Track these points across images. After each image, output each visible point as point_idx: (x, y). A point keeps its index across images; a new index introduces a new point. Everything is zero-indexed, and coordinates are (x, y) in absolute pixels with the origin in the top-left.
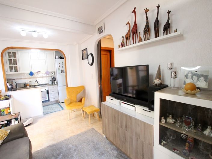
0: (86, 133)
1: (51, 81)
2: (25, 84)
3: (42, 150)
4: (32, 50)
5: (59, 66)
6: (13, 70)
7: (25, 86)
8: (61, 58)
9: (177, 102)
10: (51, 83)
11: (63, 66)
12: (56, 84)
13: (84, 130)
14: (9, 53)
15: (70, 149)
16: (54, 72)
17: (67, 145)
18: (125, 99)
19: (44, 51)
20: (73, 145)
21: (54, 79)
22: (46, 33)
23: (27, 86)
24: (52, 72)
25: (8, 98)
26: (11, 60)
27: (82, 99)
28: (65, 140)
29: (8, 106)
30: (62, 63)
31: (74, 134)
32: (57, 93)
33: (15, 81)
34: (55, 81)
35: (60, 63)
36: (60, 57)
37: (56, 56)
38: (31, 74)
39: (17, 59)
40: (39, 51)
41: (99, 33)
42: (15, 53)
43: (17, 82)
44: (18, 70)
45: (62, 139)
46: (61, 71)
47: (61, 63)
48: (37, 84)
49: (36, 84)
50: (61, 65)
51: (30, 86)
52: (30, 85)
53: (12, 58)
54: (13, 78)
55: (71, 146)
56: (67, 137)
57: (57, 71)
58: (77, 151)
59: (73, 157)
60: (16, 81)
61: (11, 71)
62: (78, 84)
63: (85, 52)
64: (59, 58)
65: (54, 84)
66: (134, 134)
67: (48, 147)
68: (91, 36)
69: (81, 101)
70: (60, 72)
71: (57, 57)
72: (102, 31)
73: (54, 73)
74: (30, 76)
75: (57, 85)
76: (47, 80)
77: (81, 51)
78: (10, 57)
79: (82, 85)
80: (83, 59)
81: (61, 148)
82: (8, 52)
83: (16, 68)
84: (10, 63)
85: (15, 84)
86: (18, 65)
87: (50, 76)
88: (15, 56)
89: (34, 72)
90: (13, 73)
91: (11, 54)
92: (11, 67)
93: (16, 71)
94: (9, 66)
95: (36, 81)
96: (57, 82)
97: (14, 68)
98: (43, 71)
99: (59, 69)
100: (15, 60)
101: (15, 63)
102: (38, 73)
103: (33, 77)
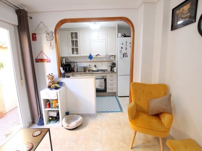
1: (110, 67)
2: (84, 69)
5: (122, 48)
6: (75, 53)
8: (125, 36)
10: (109, 69)
11: (126, 48)
16: (115, 56)
21: (114, 65)
23: (86, 70)
24: (112, 56)
30: (125, 42)
32: (116, 84)
33: (77, 64)
34: (115, 68)
35: (122, 44)
36: (123, 35)
37: (119, 34)
38: (90, 57)
39: (78, 40)
42: (77, 33)
43: (78, 66)
44: (79, 52)
46: (124, 54)
47: (125, 44)
49: (95, 69)
50: (124, 47)
51: (89, 71)
52: (89, 69)
53: (74, 39)
54: (76, 61)
57: (119, 54)
61: (73, 53)
64: (121, 37)
65: (114, 71)
70: (122, 56)
71: (120, 35)
73: (114, 58)
74: (89, 60)
75: (117, 73)
76: (105, 66)
77: (171, 12)
78: (72, 38)
80: (172, 29)
82: (71, 33)
83: (77, 50)
84: (73, 44)
85: (76, 67)
86: (79, 47)
87: (110, 61)
88: (76, 37)
89: (94, 55)
90: (75, 55)
91: (74, 35)
92: (73, 49)
93: (77, 54)
94: (71, 47)
95: (95, 66)
96: (117, 70)
97: (75, 50)
98: (103, 54)
99: (121, 51)
100: (76, 41)
101: (77, 45)
102: (98, 56)
103: (92, 60)
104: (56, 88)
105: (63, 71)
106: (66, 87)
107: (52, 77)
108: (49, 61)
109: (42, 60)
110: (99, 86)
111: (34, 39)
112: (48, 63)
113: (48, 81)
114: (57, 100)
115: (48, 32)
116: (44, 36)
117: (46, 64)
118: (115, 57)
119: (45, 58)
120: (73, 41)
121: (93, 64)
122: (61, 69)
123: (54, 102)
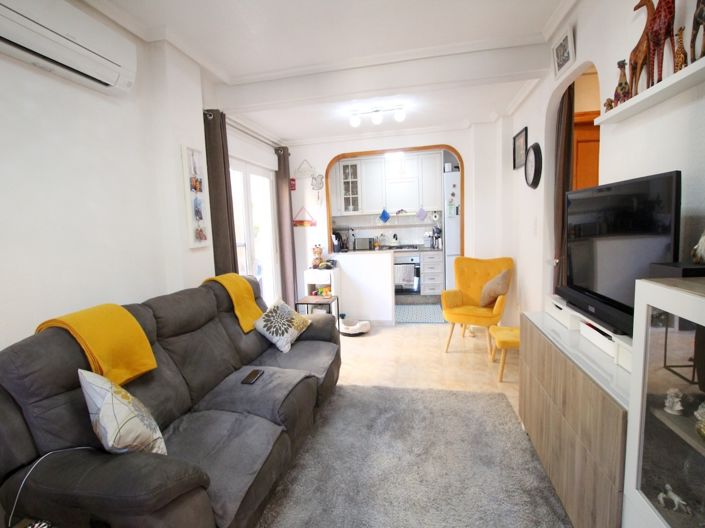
0: (474, 396)
1: (431, 239)
2: (370, 242)
3: (363, 388)
4: (387, 155)
5: (453, 195)
6: (351, 207)
7: (371, 245)
9: (698, 325)
12: (440, 247)
13: (473, 388)
14: (345, 167)
15: (417, 411)
16: (440, 213)
17: (413, 400)
18: (592, 309)
19: (416, 153)
20: (425, 407)
21: (439, 233)
22: (402, 107)
23: (375, 247)
24: (434, 212)
25: (331, 265)
26: (348, 183)
27: (496, 299)
28: (415, 390)
29: (328, 283)
31: (440, 387)
32: (442, 276)
33: (353, 233)
34: (440, 240)
35: (454, 186)
36: (453, 167)
37: (446, 165)
38: (385, 216)
39: (359, 180)
40: (402, 154)
41: (560, 66)
42: (355, 166)
43: (357, 236)
44: (360, 207)
45: (409, 386)
46: (457, 208)
48: (396, 244)
49: (394, 243)
50: (458, 192)
51: (382, 247)
52: (382, 244)
53: (350, 180)
54: (352, 225)
55: (421, 407)
56: (422, 385)
57: (447, 208)
58: (428, 422)
59: (413, 428)
60: (356, 232)
61: (346, 209)
62: (496, 252)
63: (521, 141)
64: (453, 171)
65: (437, 248)
66: (580, 432)
67: (375, 387)
68: (536, 80)
69: (491, 304)
70: (454, 212)
71: (448, 166)
72: (566, 55)
73: (438, 217)
74: (381, 223)
75: (444, 250)
76: (420, 236)
77: (512, 141)
78: (346, 176)
79: (505, 256)
80: (514, 167)
81: (398, 400)
83: (355, 202)
84: (347, 190)
85: (352, 239)
86: (359, 196)
87: (429, 225)
88: (355, 174)
89: (391, 211)
90: (351, 213)
91: (350, 171)
92: (347, 200)
93: (356, 209)
94: (343, 197)
95: (395, 236)
96: (443, 243)
97: (352, 202)
98: (412, 209)
99: (451, 202)
100: (355, 184)
101: (355, 191)
102: (400, 214)
103: (388, 223)
104: (328, 268)
105: (336, 242)
106: (341, 269)
107: (318, 250)
108: (313, 224)
109: (301, 223)
110: (404, 280)
111: (292, 187)
112: (313, 228)
113: (311, 258)
114: (330, 286)
115: (316, 176)
116: (308, 182)
117: (308, 229)
118: (441, 216)
119: (307, 218)
120: (347, 184)
121: (389, 233)
122: (334, 237)
123: (324, 290)
